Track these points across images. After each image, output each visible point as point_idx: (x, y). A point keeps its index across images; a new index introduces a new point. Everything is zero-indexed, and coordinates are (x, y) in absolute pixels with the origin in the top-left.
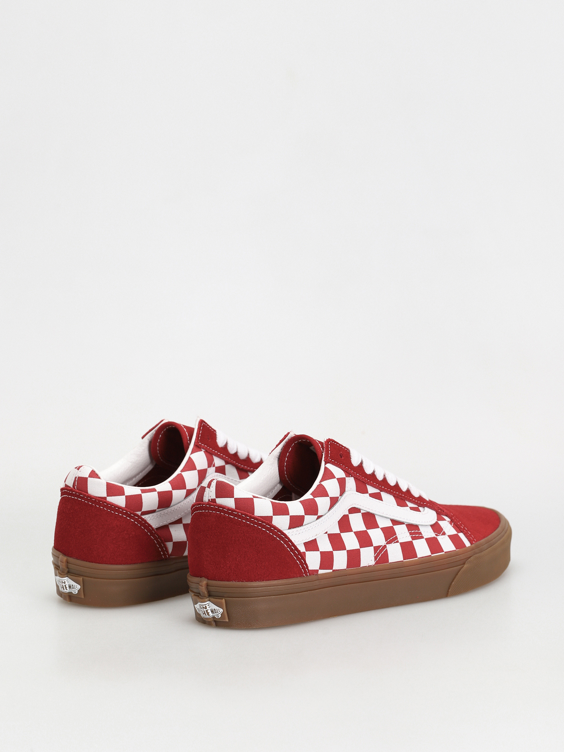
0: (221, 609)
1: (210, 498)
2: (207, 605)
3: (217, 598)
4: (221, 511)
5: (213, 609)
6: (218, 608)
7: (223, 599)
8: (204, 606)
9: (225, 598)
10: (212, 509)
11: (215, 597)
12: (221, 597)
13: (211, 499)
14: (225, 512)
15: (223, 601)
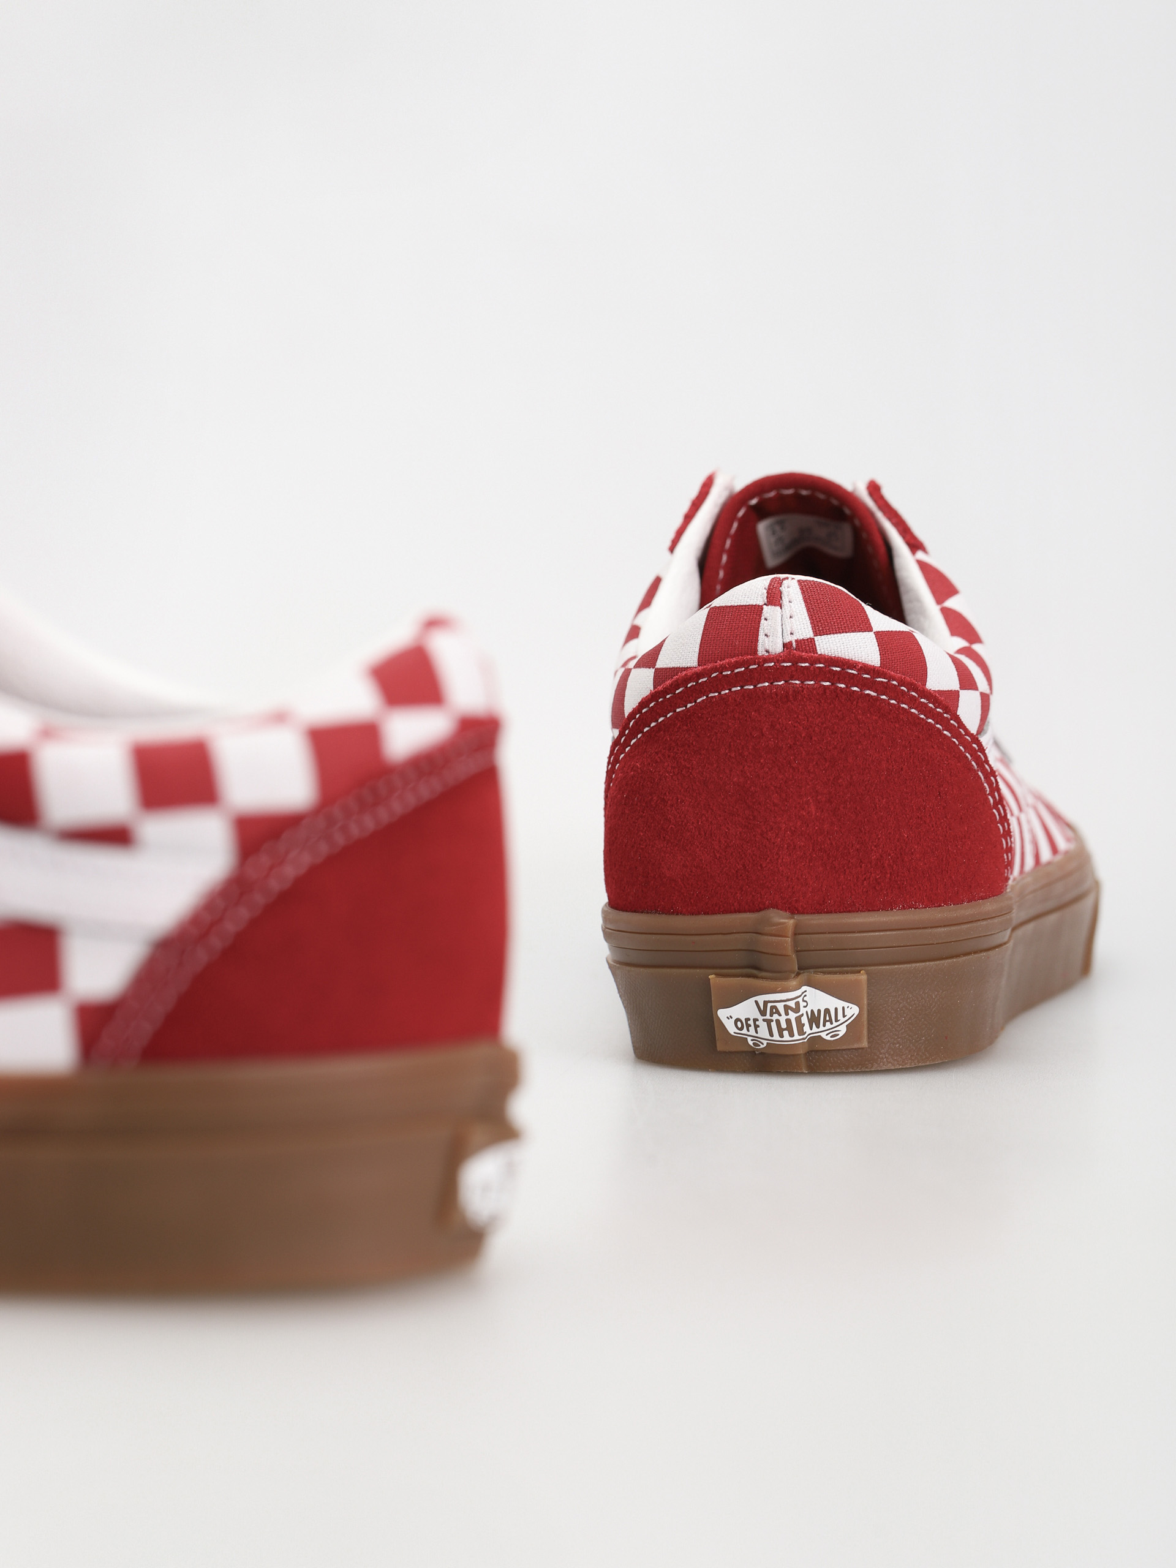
0: (851, 1005)
1: (793, 639)
2: (800, 999)
3: (835, 973)
4: (834, 678)
5: (819, 1011)
6: (840, 1004)
7: (860, 972)
8: (792, 1004)
9: (866, 968)
10: (805, 674)
11: (825, 969)
12: (854, 967)
13: (796, 641)
14: (851, 680)
15: (863, 977)
